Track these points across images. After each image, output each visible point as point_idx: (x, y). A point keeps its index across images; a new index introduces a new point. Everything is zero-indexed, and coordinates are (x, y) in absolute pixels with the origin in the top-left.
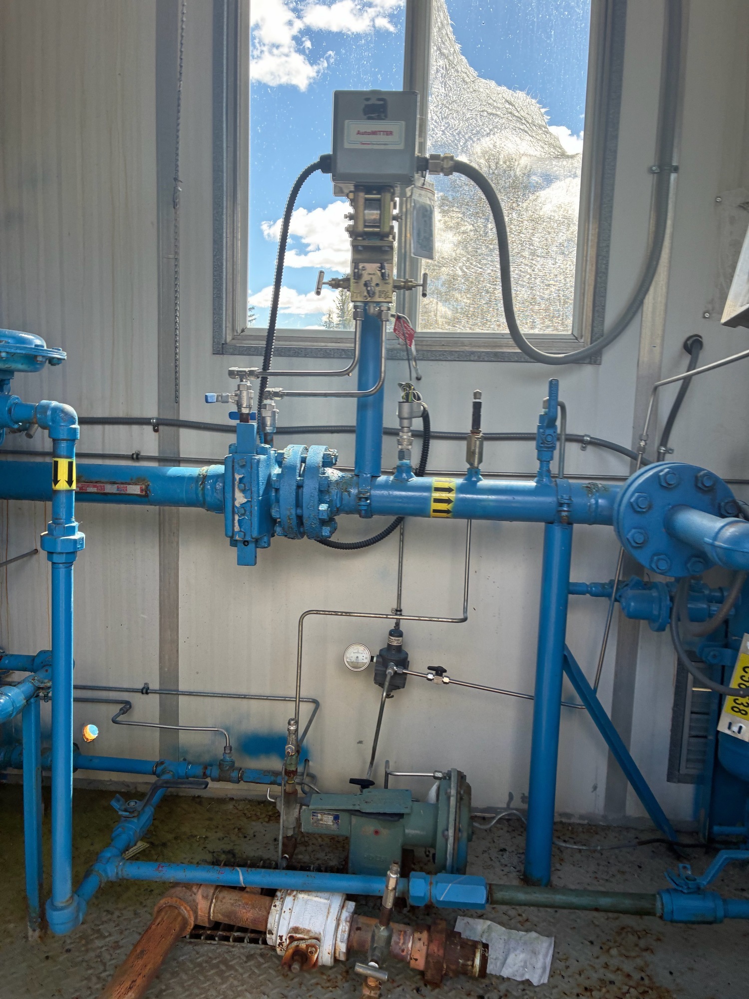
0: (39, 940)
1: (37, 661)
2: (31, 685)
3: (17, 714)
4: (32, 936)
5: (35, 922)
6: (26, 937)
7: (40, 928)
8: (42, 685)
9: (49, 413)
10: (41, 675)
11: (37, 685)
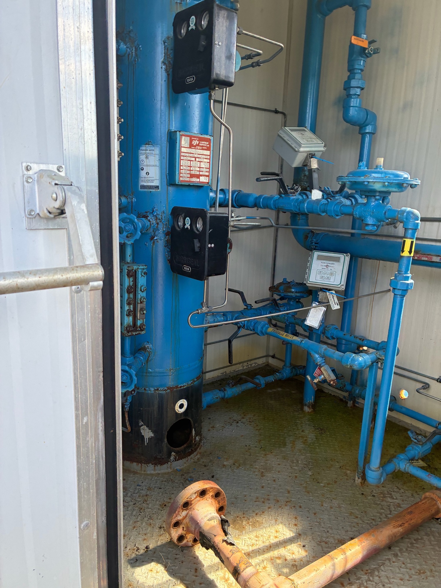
0: (360, 484)
1: (380, 345)
2: (375, 355)
3: (367, 368)
4: (357, 481)
5: (360, 474)
6: (354, 480)
7: (361, 478)
8: (380, 358)
9: (405, 214)
10: (381, 352)
11: (378, 357)
